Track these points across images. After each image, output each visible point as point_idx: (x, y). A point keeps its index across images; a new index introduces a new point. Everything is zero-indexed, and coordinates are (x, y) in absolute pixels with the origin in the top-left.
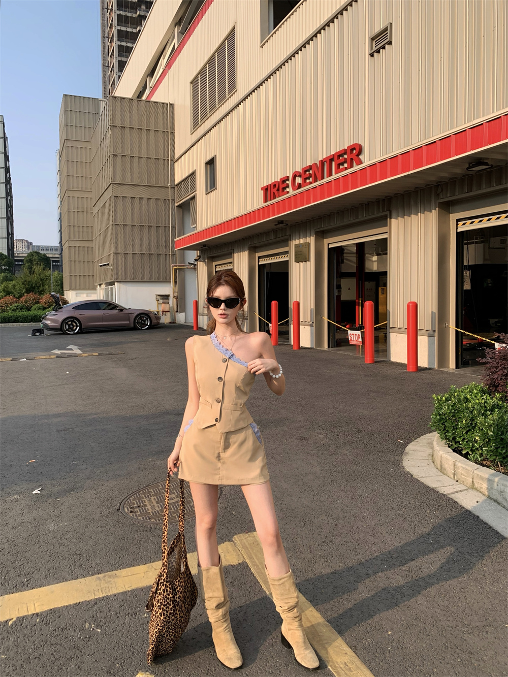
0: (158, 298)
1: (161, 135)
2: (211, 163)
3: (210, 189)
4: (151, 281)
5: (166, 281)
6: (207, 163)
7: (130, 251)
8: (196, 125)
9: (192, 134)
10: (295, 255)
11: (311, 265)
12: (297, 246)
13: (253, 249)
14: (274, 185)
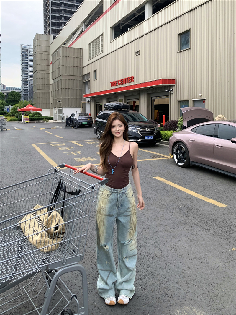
1: (78, 59)
3: (95, 79)
5: (80, 107)
6: (94, 71)
7: (67, 97)
9: (89, 60)
12: (119, 100)
13: (108, 99)
14: (114, 82)
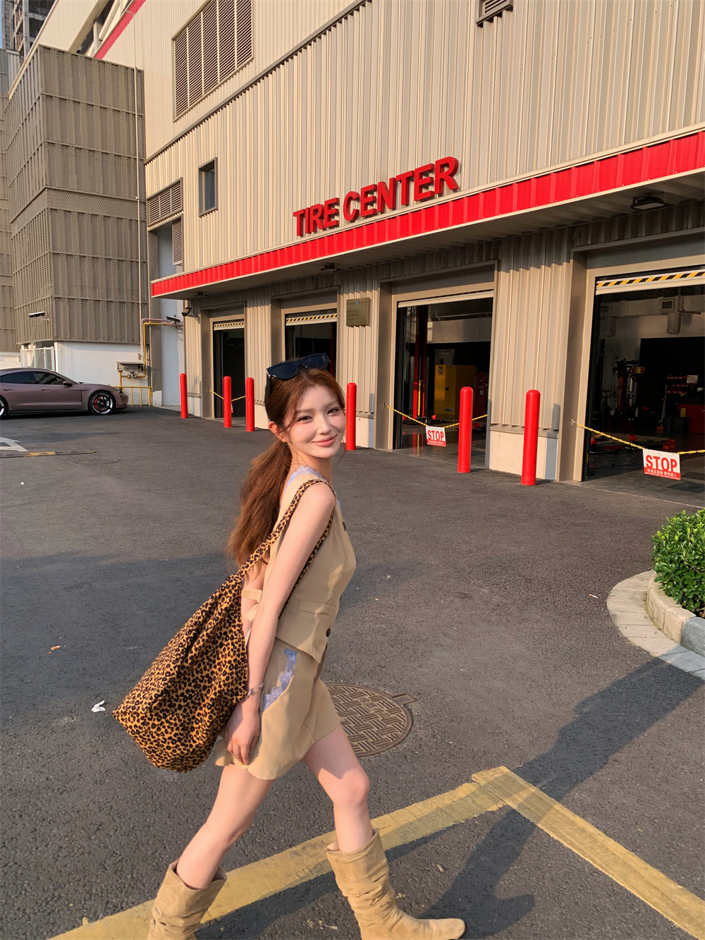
0: (122, 367)
1: (123, 117)
2: (209, 170)
3: (206, 209)
4: (109, 342)
5: (134, 342)
6: (201, 170)
7: (77, 295)
8: (181, 107)
9: (176, 121)
10: (348, 316)
11: (372, 331)
12: (350, 303)
13: (278, 303)
14: (315, 209)
